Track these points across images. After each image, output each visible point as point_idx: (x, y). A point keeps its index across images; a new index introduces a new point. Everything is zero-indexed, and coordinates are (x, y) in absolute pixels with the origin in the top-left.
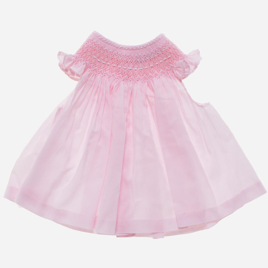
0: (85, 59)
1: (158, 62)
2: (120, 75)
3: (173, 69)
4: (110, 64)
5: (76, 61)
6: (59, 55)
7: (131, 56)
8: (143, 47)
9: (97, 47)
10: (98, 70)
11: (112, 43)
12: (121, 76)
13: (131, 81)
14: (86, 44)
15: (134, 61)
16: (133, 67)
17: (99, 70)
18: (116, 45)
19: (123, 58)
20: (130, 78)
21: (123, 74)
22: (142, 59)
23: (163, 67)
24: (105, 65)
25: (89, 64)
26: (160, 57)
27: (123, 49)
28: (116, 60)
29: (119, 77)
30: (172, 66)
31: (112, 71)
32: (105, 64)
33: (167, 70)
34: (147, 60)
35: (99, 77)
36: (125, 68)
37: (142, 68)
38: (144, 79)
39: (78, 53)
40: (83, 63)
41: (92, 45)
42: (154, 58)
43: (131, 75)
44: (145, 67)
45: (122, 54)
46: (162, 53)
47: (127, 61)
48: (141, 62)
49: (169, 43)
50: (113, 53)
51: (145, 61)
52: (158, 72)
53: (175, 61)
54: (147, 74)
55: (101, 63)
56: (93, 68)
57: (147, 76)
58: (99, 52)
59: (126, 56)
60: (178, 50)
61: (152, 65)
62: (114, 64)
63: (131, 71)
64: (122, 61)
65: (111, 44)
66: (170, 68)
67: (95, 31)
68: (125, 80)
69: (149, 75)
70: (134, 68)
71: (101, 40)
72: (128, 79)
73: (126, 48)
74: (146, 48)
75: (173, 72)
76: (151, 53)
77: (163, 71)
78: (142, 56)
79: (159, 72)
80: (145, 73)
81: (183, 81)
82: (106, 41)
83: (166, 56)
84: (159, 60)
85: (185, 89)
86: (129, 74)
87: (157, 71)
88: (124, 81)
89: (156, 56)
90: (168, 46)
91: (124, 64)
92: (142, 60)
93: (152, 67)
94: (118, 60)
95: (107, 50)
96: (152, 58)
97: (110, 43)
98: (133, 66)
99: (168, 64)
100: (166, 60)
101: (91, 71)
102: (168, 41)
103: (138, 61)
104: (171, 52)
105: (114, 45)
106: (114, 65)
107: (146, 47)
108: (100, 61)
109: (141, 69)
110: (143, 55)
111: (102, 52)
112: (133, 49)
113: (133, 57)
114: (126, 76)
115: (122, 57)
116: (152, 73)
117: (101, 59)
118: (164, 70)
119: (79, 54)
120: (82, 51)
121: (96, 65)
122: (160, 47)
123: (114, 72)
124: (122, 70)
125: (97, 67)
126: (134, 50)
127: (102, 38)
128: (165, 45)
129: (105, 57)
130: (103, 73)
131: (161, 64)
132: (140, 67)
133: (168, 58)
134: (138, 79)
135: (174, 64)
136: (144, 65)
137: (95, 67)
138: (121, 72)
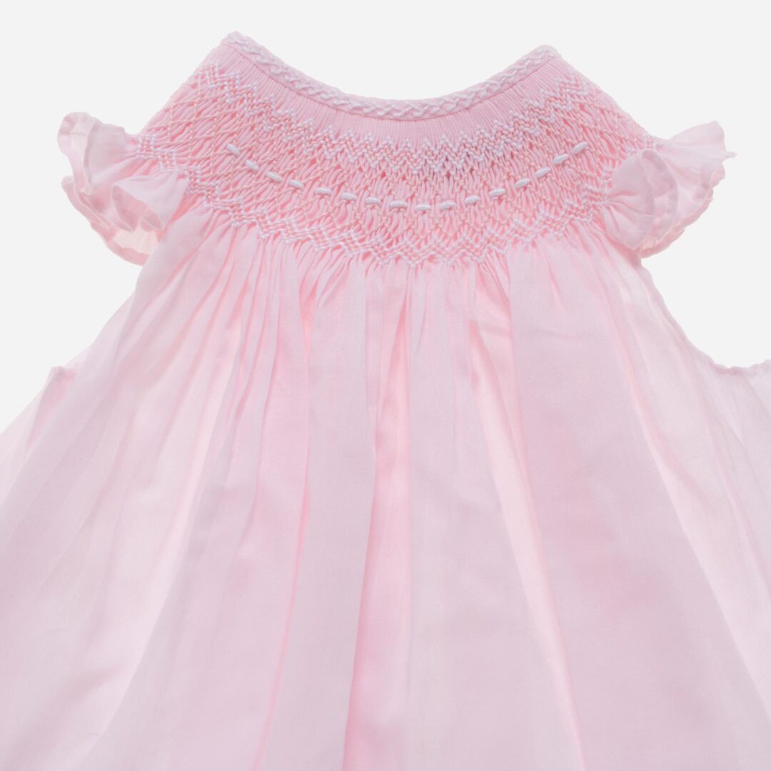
0: (186, 156)
1: (528, 176)
2: (352, 231)
3: (598, 203)
4: (305, 185)
5: (145, 161)
6: (64, 132)
7: (400, 149)
8: (457, 105)
9: (242, 101)
10: (248, 209)
11: (313, 89)
12: (353, 235)
13: (400, 262)
14: (194, 86)
15: (415, 172)
16: (412, 197)
17: (252, 212)
18: (331, 99)
19: (363, 156)
20: (394, 246)
21: (365, 227)
22: (455, 163)
23: (553, 197)
24: (279, 190)
25: (203, 180)
26: (539, 153)
27: (366, 115)
28: (334, 164)
29: (344, 241)
30: (595, 189)
31: (311, 216)
32: (279, 182)
33: (570, 213)
34: (476, 168)
35: (249, 241)
36: (373, 199)
37: (451, 203)
38: (463, 250)
39: (154, 127)
40: (177, 170)
41: (219, 93)
42: (508, 156)
43: (399, 231)
44: (466, 195)
45: (358, 140)
46: (548, 133)
47: (384, 167)
48: (448, 175)
49: (577, 85)
50: (318, 135)
51: (467, 170)
52: (527, 220)
53: (607, 167)
54: (478, 230)
55: (261, 181)
56: (224, 197)
57: (477, 240)
58: (252, 128)
59: (380, 146)
60: (619, 117)
61: (501, 190)
62: (320, 186)
63: (401, 214)
64: (361, 169)
65: (311, 92)
66: (584, 201)
67: (236, 34)
68: (374, 254)
69: (486, 234)
70: (417, 203)
71: (263, 72)
72: (386, 249)
73: (379, 109)
74: (473, 108)
75: (599, 220)
76: (494, 131)
77: (552, 216)
78: (451, 145)
79: (531, 223)
80: (466, 226)
81: (645, 262)
82: (286, 77)
83: (564, 144)
84: (533, 164)
85: (657, 298)
86: (389, 230)
87: (525, 217)
88: (369, 260)
89: (520, 147)
90: (572, 96)
91: (368, 182)
92: (452, 166)
93: (500, 199)
94: (338, 167)
95: (288, 121)
96: (500, 154)
97: (304, 89)
98: (409, 195)
99: (573, 185)
100: (563, 164)
101: (215, 211)
102: (573, 77)
103: (436, 170)
104: (586, 124)
105: (323, 95)
106: (324, 189)
107: (472, 105)
108: (256, 167)
109: (450, 209)
110: (458, 145)
111: (265, 129)
112: (410, 117)
113: (412, 150)
114: (379, 237)
115: (360, 154)
116: (500, 225)
117: (260, 161)
118: (557, 213)
119: (162, 132)
120: (171, 117)
121: (236, 184)
122: (536, 104)
123: (319, 220)
124: (359, 209)
125: (244, 194)
126: (416, 119)
127: (266, 64)
128: (558, 95)
129: (282, 151)
130: (269, 223)
131: (541, 185)
132: (444, 197)
133: (577, 155)
134: (432, 253)
135: (601, 182)
136: (461, 188)
137: (234, 194)
138: (353, 221)
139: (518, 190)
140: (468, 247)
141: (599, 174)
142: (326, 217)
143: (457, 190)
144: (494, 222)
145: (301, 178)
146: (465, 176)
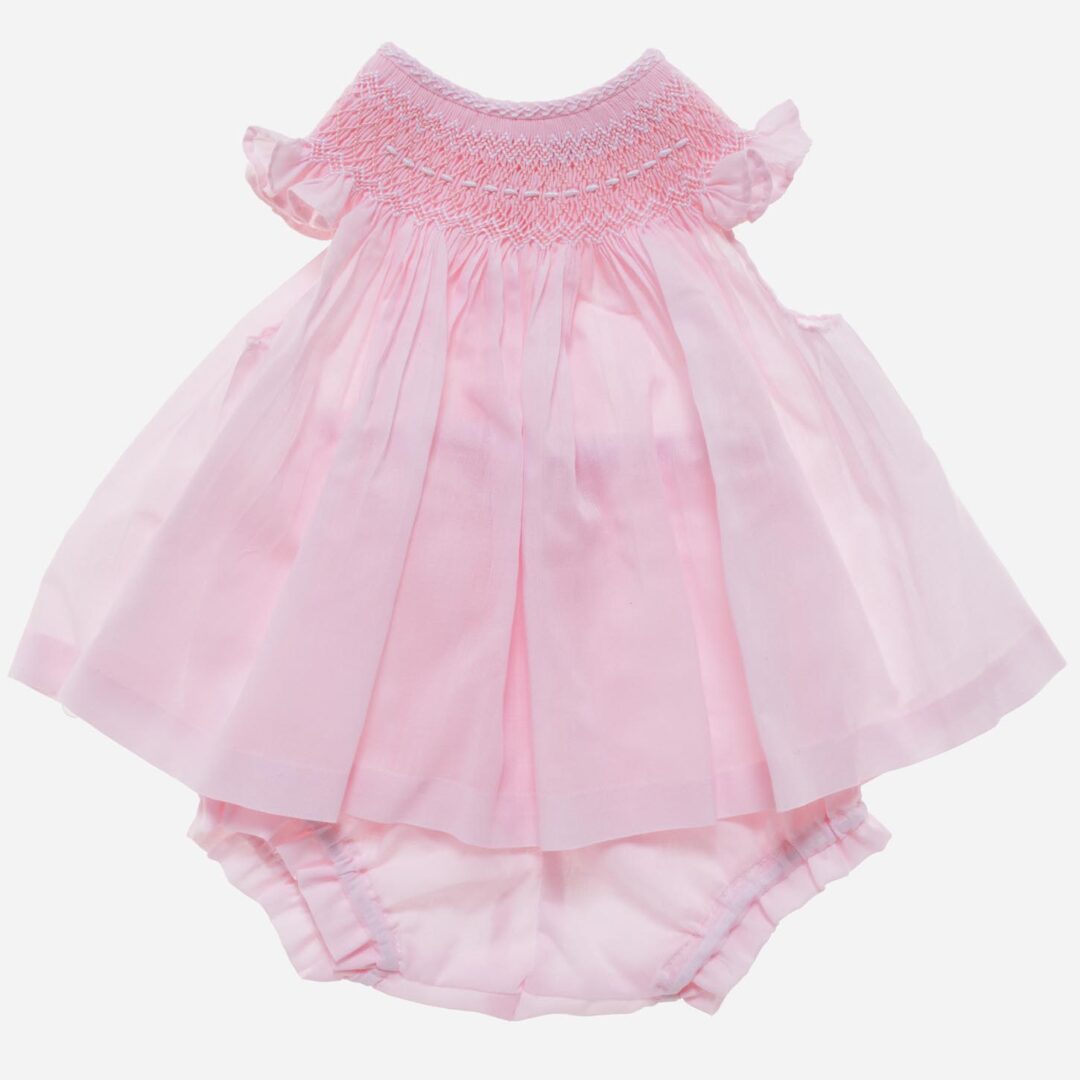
0: (352, 157)
1: (637, 168)
2: (493, 218)
3: (697, 190)
4: (454, 178)
5: (317, 164)
6: (248, 139)
7: (532, 145)
8: (579, 106)
9: (398, 108)
10: (406, 201)
11: (457, 94)
12: (494, 222)
13: (533, 244)
14: (357, 95)
15: (545, 164)
16: (543, 187)
17: (409, 202)
18: (472, 103)
19: (501, 152)
20: (528, 231)
21: (504, 215)
22: (578, 155)
23: (658, 185)
24: (433, 183)
25: (367, 178)
26: (646, 147)
27: (503, 117)
28: (477, 160)
29: (487, 227)
30: (694, 178)
31: (460, 205)
32: (432, 176)
33: (673, 199)
34: (595, 160)
35: (407, 228)
36: (510, 190)
37: (574, 191)
38: (585, 232)
39: (323, 130)
40: (343, 172)
41: (379, 102)
42: (621, 151)
43: (532, 218)
44: (587, 184)
45: (497, 138)
46: (655, 130)
47: (519, 163)
48: (572, 166)
49: (679, 88)
50: (463, 134)
51: (588, 162)
52: (638, 206)
53: (705, 161)
54: (598, 214)
55: (417, 175)
56: (386, 191)
57: (596, 223)
58: (407, 131)
59: (515, 144)
60: (714, 115)
61: (615, 180)
62: (466, 179)
63: (533, 202)
64: (500, 164)
65: (455, 97)
66: (684, 188)
67: (392, 45)
68: (512, 239)
69: (604, 219)
70: (547, 191)
71: (415, 82)
72: (521, 235)
73: (514, 111)
74: (592, 109)
75: (698, 205)
76: (610, 129)
77: (659, 203)
78: (574, 140)
79: (641, 208)
80: (588, 212)
82: (435, 86)
83: (668, 140)
84: (641, 157)
86: (525, 217)
87: (636, 203)
88: (507, 244)
89: (631, 142)
90: (676, 98)
91: (506, 176)
92: (576, 158)
93: (614, 187)
94: (481, 162)
95: (437, 122)
96: (615, 148)
97: (450, 95)
98: (540, 184)
99: (675, 175)
100: (667, 157)
101: (379, 203)
102: (675, 80)
103: (563, 162)
104: (688, 124)
105: (466, 100)
106: (470, 183)
107: (591, 106)
108: (412, 164)
109: (574, 196)
110: (579, 140)
111: (418, 131)
112: (539, 116)
113: (542, 145)
114: (516, 224)
115: (499, 151)
116: (615, 210)
117: (415, 158)
118: (662, 200)
119: (330, 138)
120: (339, 123)
121: (395, 179)
122: (646, 105)
123: (466, 209)
124: (499, 200)
125: (403, 187)
126: (544, 118)
127: (419, 76)
128: (665, 98)
129: (434, 149)
130: (424, 212)
131: (648, 176)
132: (569, 185)
133: (679, 150)
134: (559, 235)
135: (700, 173)
136: (583, 178)
137: (394, 187)
138: (494, 210)
139: (629, 180)
140: (589, 229)
141: (698, 166)
142: (472, 206)
143: (580, 179)
144: (611, 207)
145: (451, 173)
146: (586, 167)
